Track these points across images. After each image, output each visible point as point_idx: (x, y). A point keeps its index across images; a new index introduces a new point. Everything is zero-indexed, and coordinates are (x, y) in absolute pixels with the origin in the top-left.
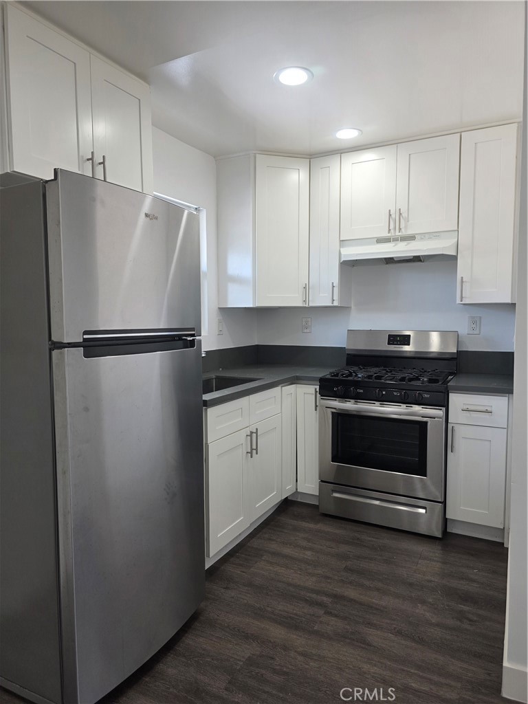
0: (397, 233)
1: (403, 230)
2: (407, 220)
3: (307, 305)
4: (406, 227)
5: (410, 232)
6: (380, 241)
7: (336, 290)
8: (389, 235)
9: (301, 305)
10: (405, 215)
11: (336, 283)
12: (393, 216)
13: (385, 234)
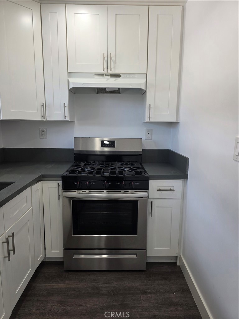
0: (109, 71)
1: (113, 69)
2: (115, 63)
3: (45, 120)
4: (114, 67)
5: (117, 71)
6: (97, 75)
7: (67, 109)
8: (103, 72)
9: (41, 119)
10: (113, 58)
11: (67, 104)
12: (106, 58)
13: (101, 71)
